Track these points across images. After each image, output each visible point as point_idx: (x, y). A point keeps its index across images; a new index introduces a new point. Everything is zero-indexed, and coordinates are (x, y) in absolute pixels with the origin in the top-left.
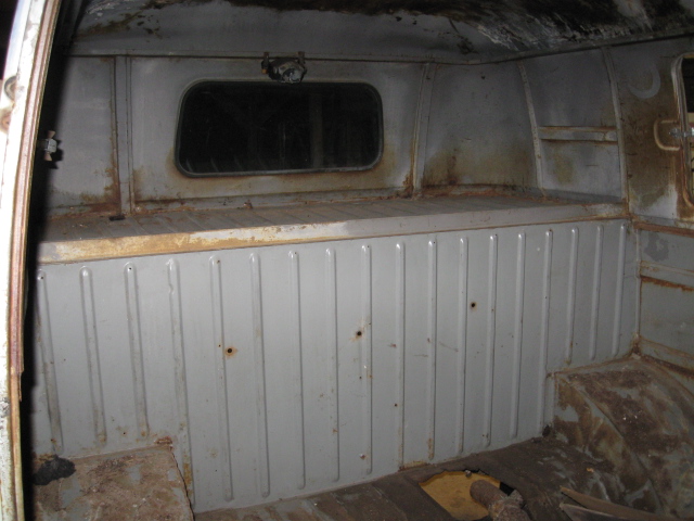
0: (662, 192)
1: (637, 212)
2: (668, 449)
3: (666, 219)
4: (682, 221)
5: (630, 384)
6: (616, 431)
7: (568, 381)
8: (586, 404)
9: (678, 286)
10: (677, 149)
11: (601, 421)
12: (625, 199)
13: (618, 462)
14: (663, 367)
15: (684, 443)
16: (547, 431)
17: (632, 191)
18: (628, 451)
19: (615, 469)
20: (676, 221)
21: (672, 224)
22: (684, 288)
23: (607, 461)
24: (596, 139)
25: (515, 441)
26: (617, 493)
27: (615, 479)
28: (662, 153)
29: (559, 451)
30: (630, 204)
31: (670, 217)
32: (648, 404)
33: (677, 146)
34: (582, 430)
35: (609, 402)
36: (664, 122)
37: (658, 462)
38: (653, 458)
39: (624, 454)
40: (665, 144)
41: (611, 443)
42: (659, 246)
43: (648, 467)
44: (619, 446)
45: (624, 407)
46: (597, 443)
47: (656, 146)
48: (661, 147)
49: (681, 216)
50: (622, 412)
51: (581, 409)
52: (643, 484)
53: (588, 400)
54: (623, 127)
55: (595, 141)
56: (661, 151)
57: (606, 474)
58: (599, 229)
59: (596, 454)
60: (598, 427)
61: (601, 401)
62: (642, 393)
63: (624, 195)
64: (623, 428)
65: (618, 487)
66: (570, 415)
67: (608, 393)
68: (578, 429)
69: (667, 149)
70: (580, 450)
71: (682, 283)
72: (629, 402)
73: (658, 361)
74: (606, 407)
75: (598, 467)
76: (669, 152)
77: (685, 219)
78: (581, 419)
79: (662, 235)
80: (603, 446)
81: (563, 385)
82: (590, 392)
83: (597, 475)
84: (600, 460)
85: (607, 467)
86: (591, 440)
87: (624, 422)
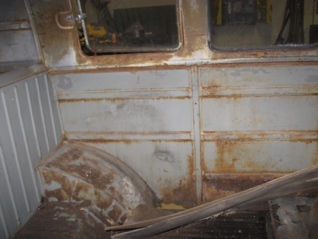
0: (66, 52)
1: (51, 65)
2: (111, 181)
3: (70, 67)
4: (80, 66)
5: (76, 157)
6: (87, 183)
7: (47, 168)
8: (64, 177)
9: (82, 100)
10: (72, 27)
11: (77, 182)
12: (42, 60)
13: (94, 198)
14: (82, 143)
15: (114, 175)
16: (43, 200)
17: (46, 55)
18: (98, 191)
19: (92, 202)
20: (76, 66)
21: (74, 68)
22: (85, 100)
23: (86, 200)
24: (14, 28)
25: (32, 214)
26: (98, 214)
27: (95, 207)
28: (63, 31)
29: (57, 207)
30: (46, 62)
31: (73, 65)
32: (90, 164)
33: (71, 26)
34: (65, 190)
35: (76, 171)
36: (61, 13)
37: (112, 189)
38: (109, 188)
39: (96, 193)
40: (64, 26)
41: (86, 190)
42: (66, 82)
43: (111, 194)
44: (92, 190)
45: (83, 170)
46: (77, 194)
47: (58, 27)
48: (61, 27)
49: (80, 63)
50: (84, 173)
51: (62, 180)
52: (111, 203)
53: (64, 174)
54: (34, 19)
55: (13, 30)
56: (62, 30)
57: (89, 207)
58: (36, 80)
59: (78, 200)
60: (76, 186)
61: (72, 171)
62: (84, 159)
63: (40, 58)
64: (89, 180)
65: (97, 210)
66: (55, 186)
67: (72, 166)
68: (62, 191)
69: (65, 28)
70: (67, 201)
71: (84, 98)
72: (83, 167)
73: (78, 140)
74: (76, 174)
75: (82, 205)
76: (67, 29)
77: (82, 64)
78: (63, 185)
79: (67, 76)
80: (81, 194)
81: (45, 172)
82: (63, 169)
83: (86, 210)
84: (81, 202)
85: (87, 203)
86: (73, 194)
87: (88, 177)
